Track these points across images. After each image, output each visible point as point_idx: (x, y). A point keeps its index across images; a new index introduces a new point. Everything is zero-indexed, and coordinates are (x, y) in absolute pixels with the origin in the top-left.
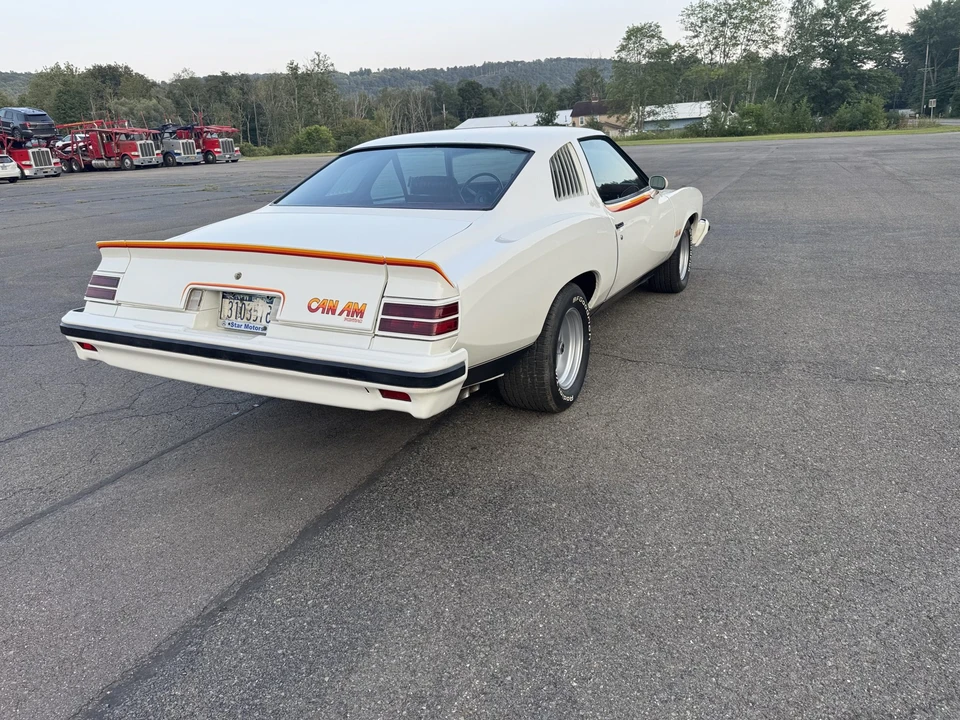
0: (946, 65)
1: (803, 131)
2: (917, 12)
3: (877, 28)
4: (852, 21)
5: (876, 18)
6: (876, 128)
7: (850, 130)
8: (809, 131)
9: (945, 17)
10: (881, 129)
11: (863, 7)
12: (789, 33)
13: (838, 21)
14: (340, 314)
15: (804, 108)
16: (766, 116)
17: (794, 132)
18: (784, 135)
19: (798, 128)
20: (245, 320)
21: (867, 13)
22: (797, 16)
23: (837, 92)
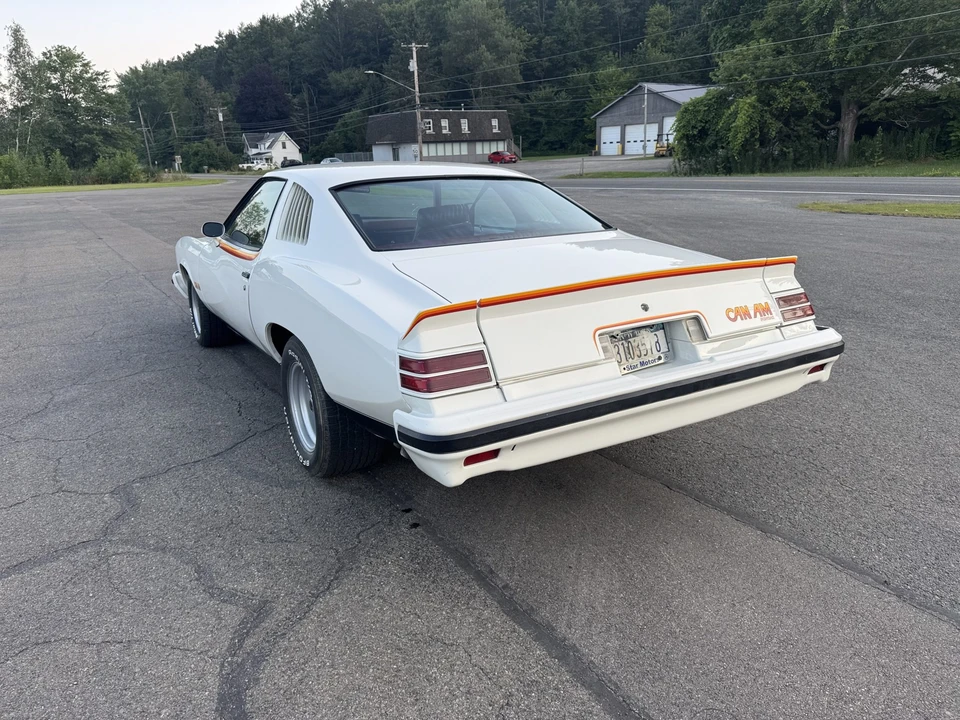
0: (158, 126)
1: (65, 184)
2: (119, 77)
3: (104, 87)
4: (77, 78)
5: (101, 77)
6: (137, 181)
7: (113, 183)
8: (71, 184)
9: (145, 84)
10: (142, 182)
11: (85, 65)
12: (13, 82)
13: (63, 75)
14: (755, 316)
15: (59, 161)
16: (18, 168)
17: (53, 185)
18: (45, 188)
19: (57, 181)
20: (636, 358)
21: (91, 71)
22: (17, 65)
23: (86, 146)
